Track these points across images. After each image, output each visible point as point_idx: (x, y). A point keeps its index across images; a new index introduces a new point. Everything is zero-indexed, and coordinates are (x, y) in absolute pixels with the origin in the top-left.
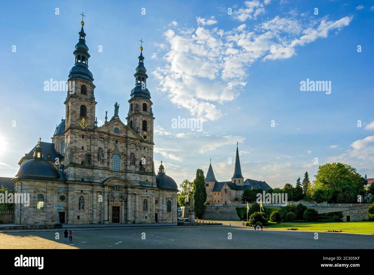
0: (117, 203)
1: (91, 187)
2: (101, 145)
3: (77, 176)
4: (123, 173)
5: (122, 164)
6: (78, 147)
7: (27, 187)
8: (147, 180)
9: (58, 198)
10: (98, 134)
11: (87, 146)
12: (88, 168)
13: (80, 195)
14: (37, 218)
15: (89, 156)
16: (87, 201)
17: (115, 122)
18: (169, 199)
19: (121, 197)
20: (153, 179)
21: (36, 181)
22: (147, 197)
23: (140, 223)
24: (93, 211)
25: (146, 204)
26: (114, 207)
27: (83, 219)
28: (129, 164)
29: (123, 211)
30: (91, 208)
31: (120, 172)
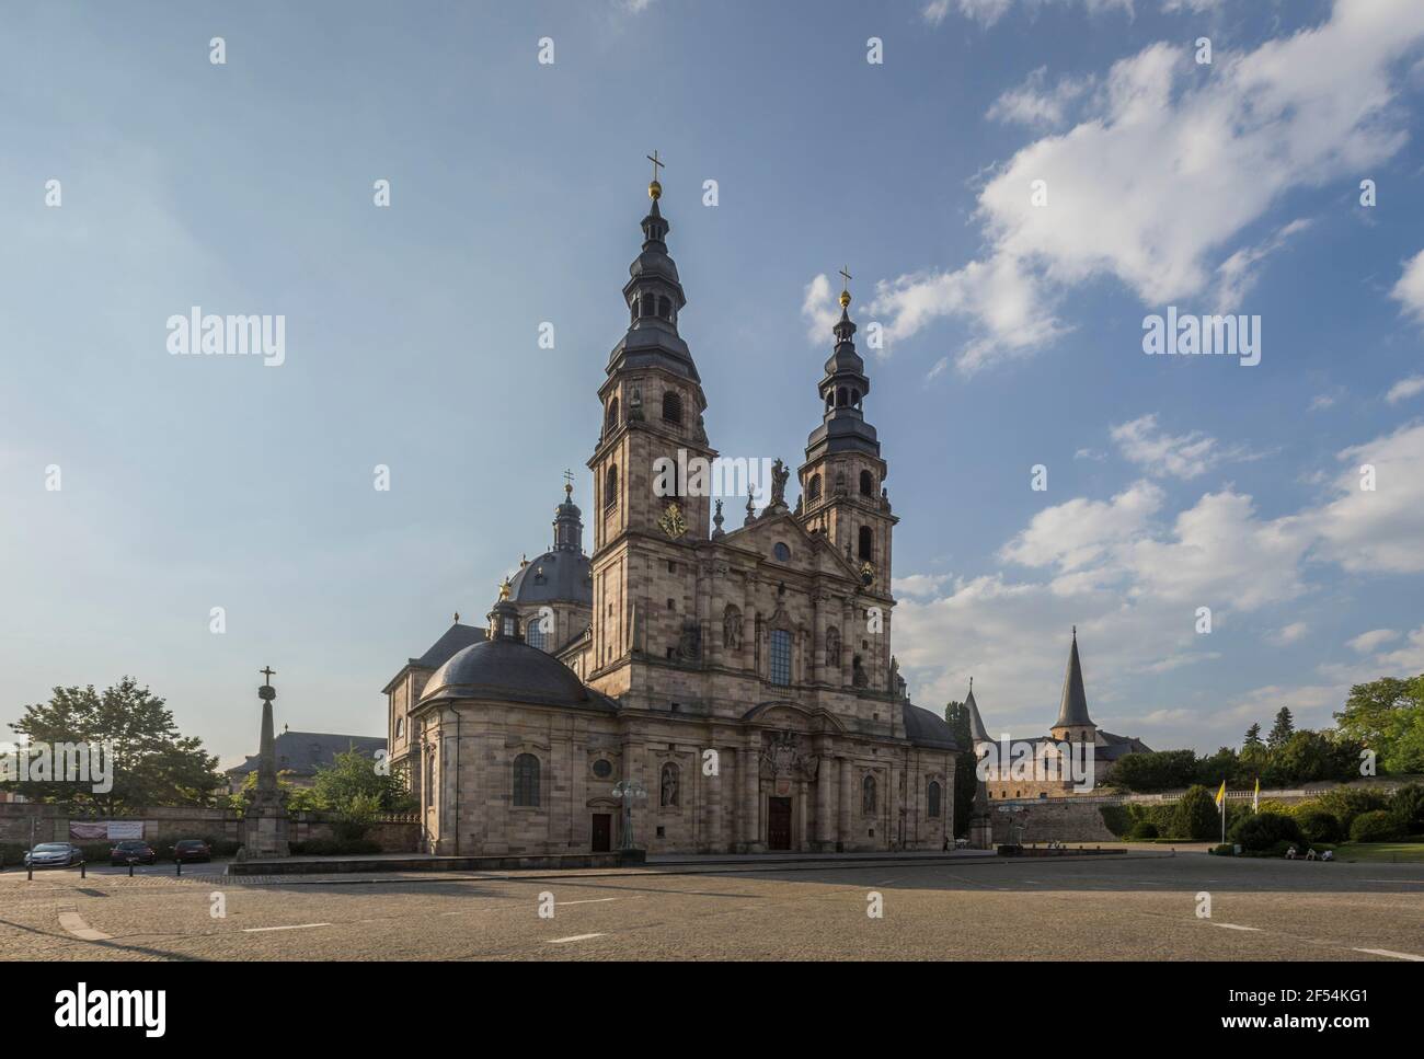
0: (786, 786)
1: (702, 733)
2: (733, 594)
3: (657, 697)
4: (803, 692)
5: (798, 661)
6: (655, 599)
7: (481, 729)
8: (876, 715)
9: (588, 766)
10: (727, 558)
11: (685, 598)
12: (692, 670)
13: (665, 760)
14: (519, 835)
15: (692, 632)
16: (690, 778)
17: (775, 523)
18: (936, 777)
19: (798, 768)
20: (895, 712)
21: (511, 710)
22: (877, 770)
23: (857, 850)
24: (710, 812)
25: (871, 792)
26: (773, 800)
27: (674, 838)
28: (824, 662)
29: (802, 812)
30: (703, 803)
31: (790, 687)
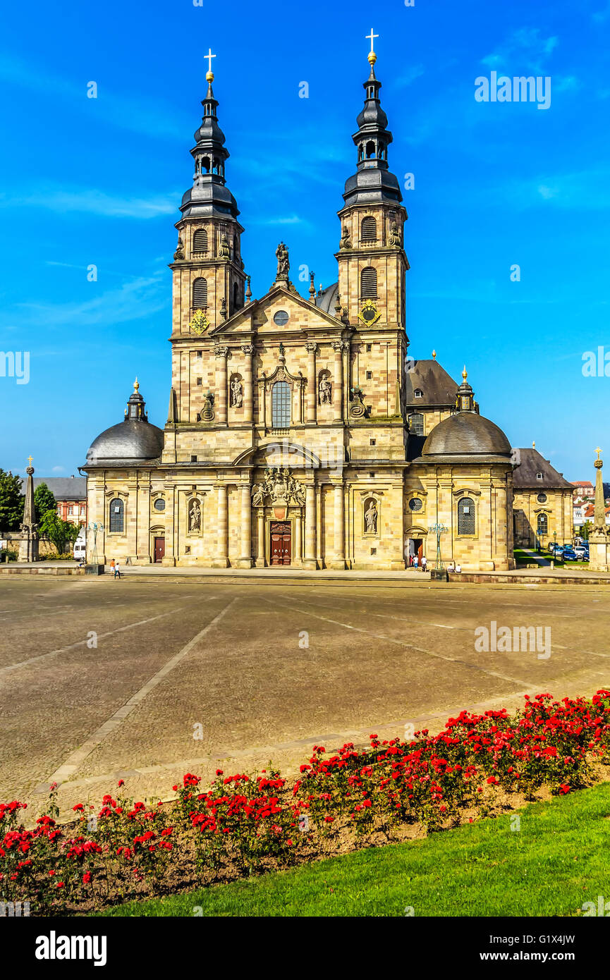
1: (214, 476)
2: (236, 365)
3: (181, 452)
8: (373, 442)
9: (151, 504)
10: (228, 340)
11: (209, 374)
12: (208, 429)
15: (210, 398)
16: (208, 509)
19: (291, 495)
22: (376, 492)
26: (273, 524)
27: (197, 555)
28: (312, 403)
29: (297, 533)
31: (289, 428)
